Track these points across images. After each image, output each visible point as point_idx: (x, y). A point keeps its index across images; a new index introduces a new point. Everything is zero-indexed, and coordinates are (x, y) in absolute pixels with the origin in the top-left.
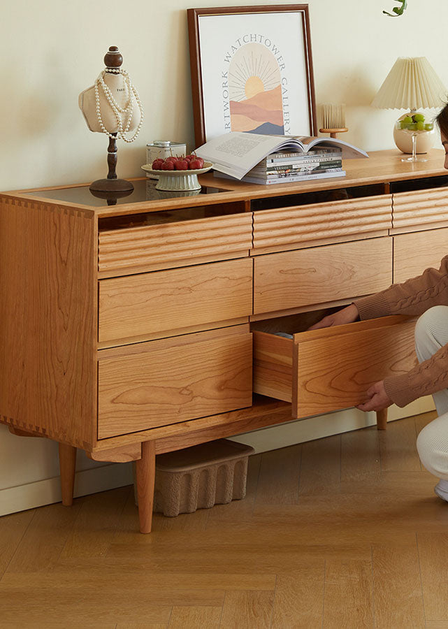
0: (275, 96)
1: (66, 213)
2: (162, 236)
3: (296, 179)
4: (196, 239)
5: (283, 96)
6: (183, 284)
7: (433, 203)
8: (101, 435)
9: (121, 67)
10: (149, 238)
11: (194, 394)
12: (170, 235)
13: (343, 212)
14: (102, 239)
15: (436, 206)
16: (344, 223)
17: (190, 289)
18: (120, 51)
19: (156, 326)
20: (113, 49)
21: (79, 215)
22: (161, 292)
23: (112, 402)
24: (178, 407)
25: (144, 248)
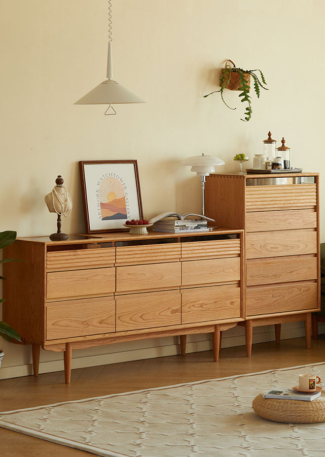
0: (123, 201)
1: (33, 244)
2: (75, 255)
3: (187, 231)
4: (90, 258)
5: (126, 201)
6: (84, 276)
7: (201, 248)
8: (48, 338)
9: (63, 185)
10: (69, 255)
11: (89, 324)
12: (77, 255)
13: (158, 249)
14: (48, 255)
15: (202, 249)
16: (158, 254)
17: (87, 279)
18: (62, 177)
19: (72, 294)
20: (59, 176)
21: (39, 245)
22: (73, 280)
23: (53, 324)
24: (82, 329)
25: (67, 260)
